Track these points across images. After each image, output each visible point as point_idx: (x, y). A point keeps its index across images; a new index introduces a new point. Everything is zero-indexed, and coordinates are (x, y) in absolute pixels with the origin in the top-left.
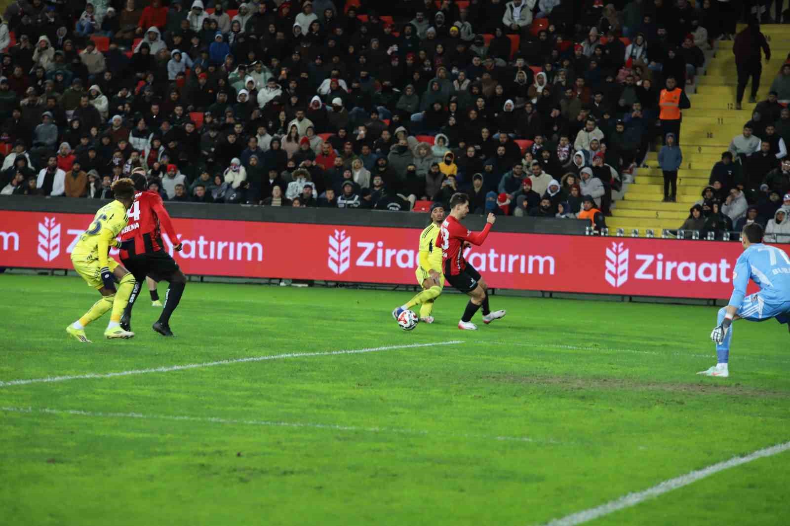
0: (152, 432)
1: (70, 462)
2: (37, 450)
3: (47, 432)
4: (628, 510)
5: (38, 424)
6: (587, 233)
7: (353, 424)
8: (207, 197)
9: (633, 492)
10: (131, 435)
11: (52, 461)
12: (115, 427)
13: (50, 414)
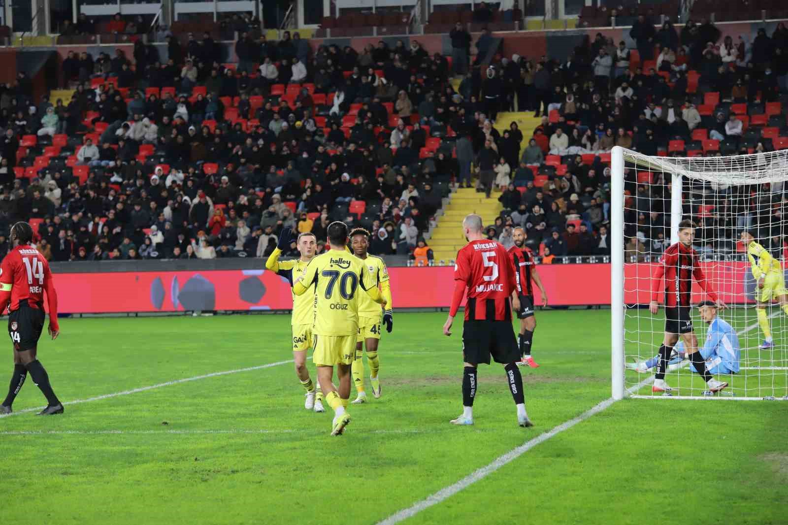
0: (131, 445)
1: (77, 474)
2: (53, 465)
3: (56, 450)
4: (479, 482)
5: (49, 444)
6: (409, 265)
7: (272, 428)
8: (138, 256)
9: (480, 468)
10: (116, 449)
11: (65, 473)
12: (104, 443)
13: (55, 435)
